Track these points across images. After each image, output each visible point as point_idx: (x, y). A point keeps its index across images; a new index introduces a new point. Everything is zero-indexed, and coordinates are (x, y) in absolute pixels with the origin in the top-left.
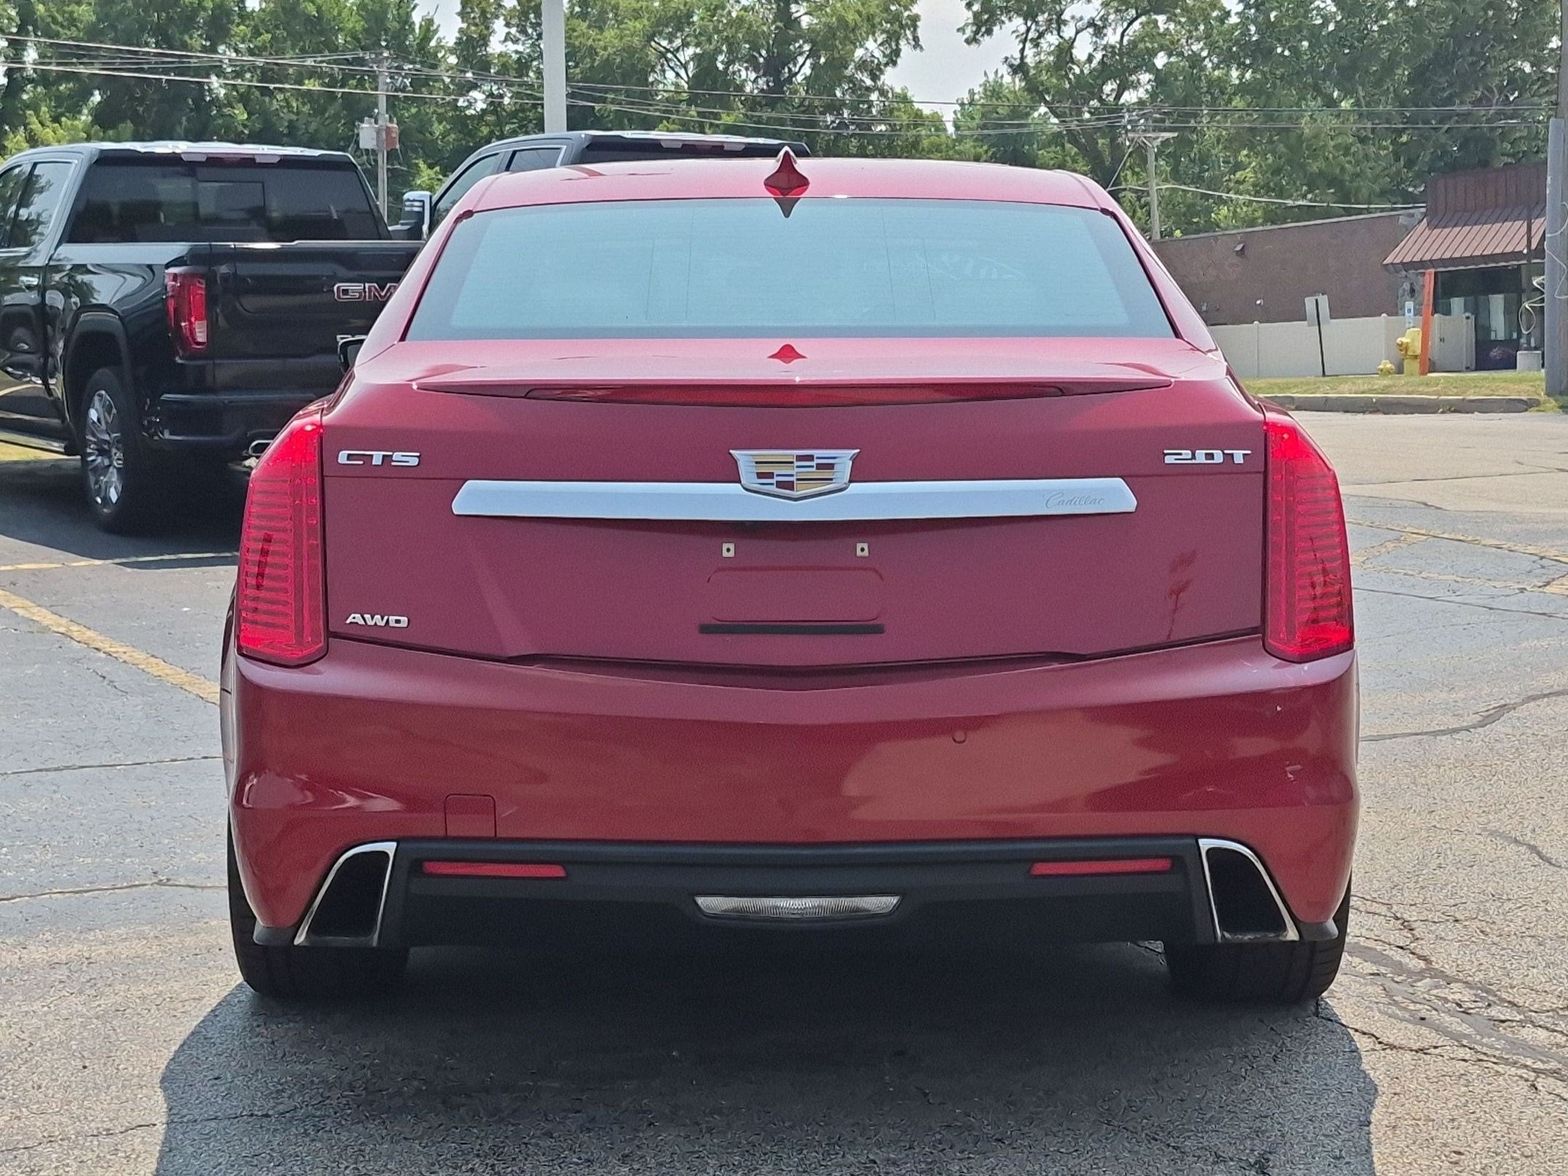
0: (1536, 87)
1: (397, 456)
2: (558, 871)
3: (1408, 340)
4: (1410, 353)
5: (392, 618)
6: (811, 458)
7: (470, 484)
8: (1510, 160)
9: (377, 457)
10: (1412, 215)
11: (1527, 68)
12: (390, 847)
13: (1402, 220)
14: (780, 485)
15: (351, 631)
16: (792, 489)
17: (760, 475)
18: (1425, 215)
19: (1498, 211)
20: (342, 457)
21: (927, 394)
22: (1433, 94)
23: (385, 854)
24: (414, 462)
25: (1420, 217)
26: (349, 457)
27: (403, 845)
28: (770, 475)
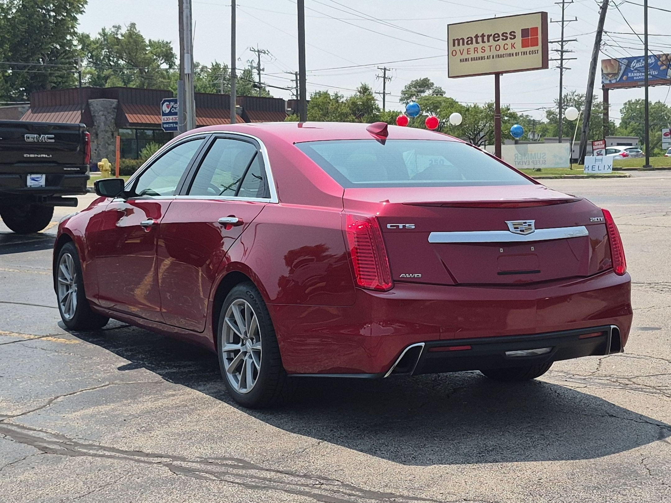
0: (63, 55)
1: (407, 225)
2: (469, 347)
3: (103, 164)
4: (104, 169)
5: (416, 275)
6: (525, 223)
7: (432, 233)
8: (54, 85)
9: (401, 226)
10: (23, 107)
11: (58, 47)
12: (423, 344)
13: (20, 109)
14: (521, 231)
15: (403, 279)
16: (524, 232)
17: (515, 228)
18: (30, 107)
19: (57, 107)
20: (389, 226)
21: (535, 204)
22: (20, 55)
23: (422, 346)
24: (413, 227)
25: (27, 108)
26: (391, 226)
27: (427, 343)
28: (517, 228)
